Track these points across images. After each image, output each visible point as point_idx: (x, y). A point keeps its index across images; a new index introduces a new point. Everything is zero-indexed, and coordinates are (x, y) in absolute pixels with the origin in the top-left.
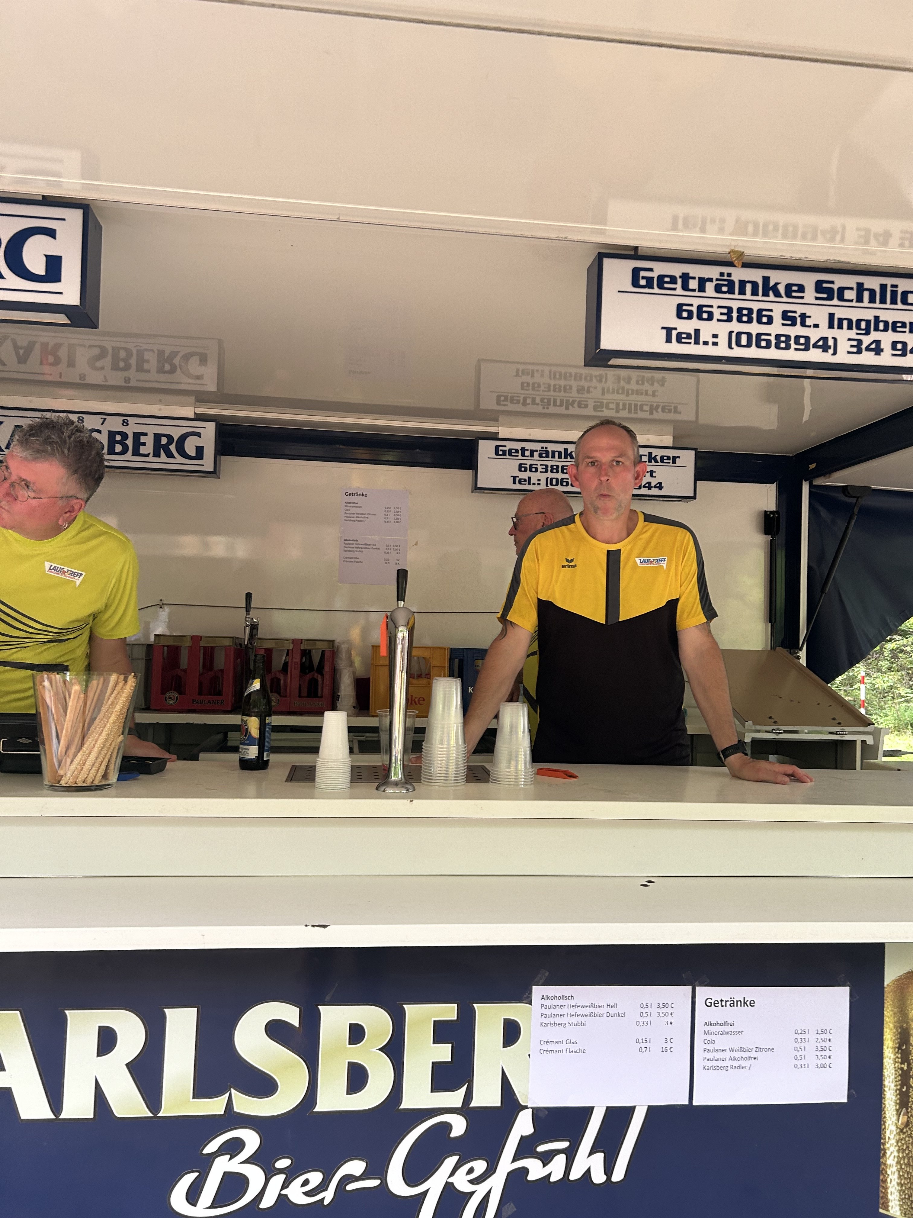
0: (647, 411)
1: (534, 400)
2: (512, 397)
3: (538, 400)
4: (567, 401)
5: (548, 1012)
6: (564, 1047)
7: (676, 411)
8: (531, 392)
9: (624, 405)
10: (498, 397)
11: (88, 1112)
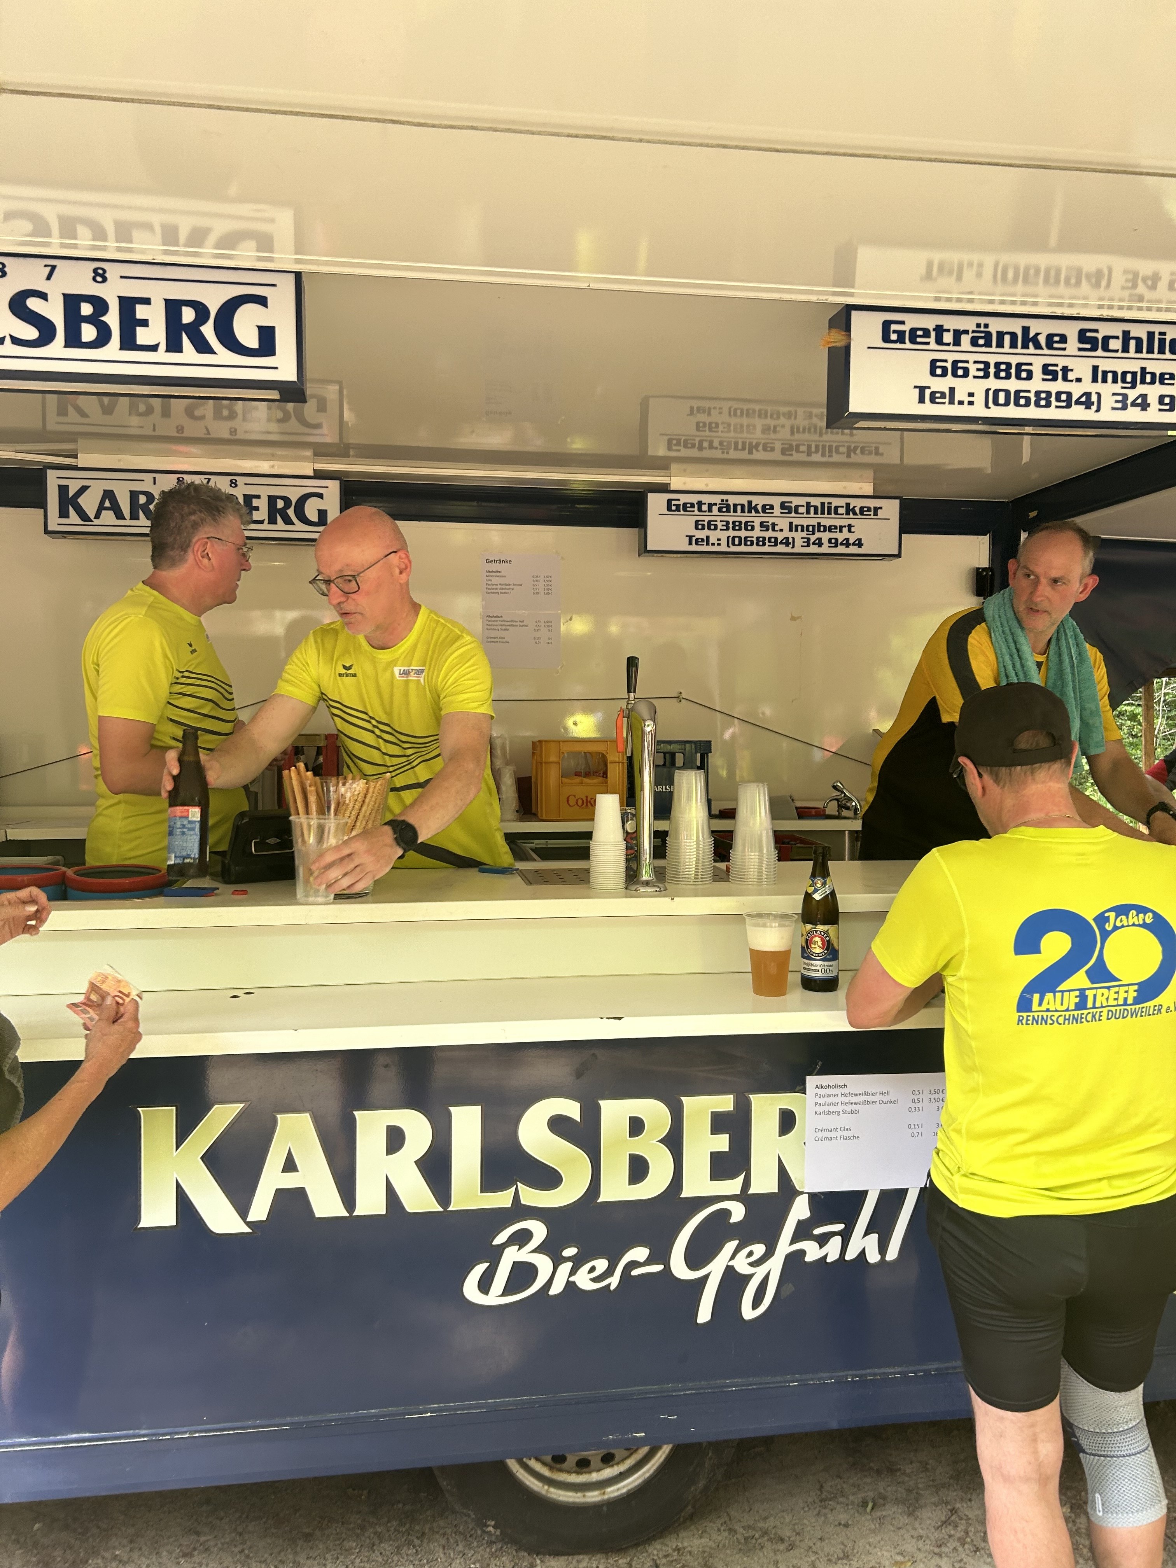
0: (844, 453)
1: (711, 443)
2: (685, 441)
3: (716, 444)
4: (750, 443)
5: (822, 1101)
6: (839, 1134)
7: (877, 453)
8: (708, 433)
9: (817, 447)
10: (670, 442)
11: (380, 1209)
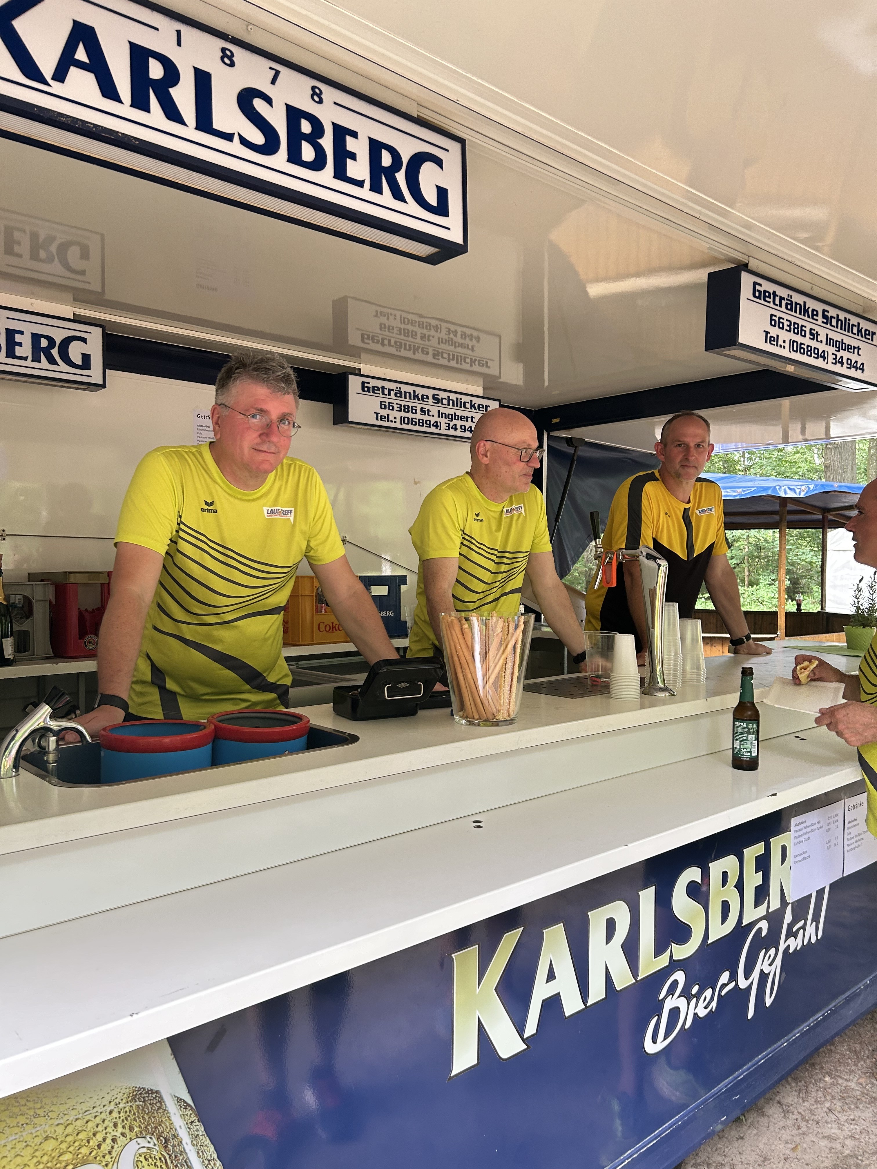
0: (468, 363)
1: (389, 341)
2: (373, 336)
3: (393, 343)
4: (414, 346)
7: (487, 366)
8: (387, 333)
9: (453, 355)
10: (363, 335)
